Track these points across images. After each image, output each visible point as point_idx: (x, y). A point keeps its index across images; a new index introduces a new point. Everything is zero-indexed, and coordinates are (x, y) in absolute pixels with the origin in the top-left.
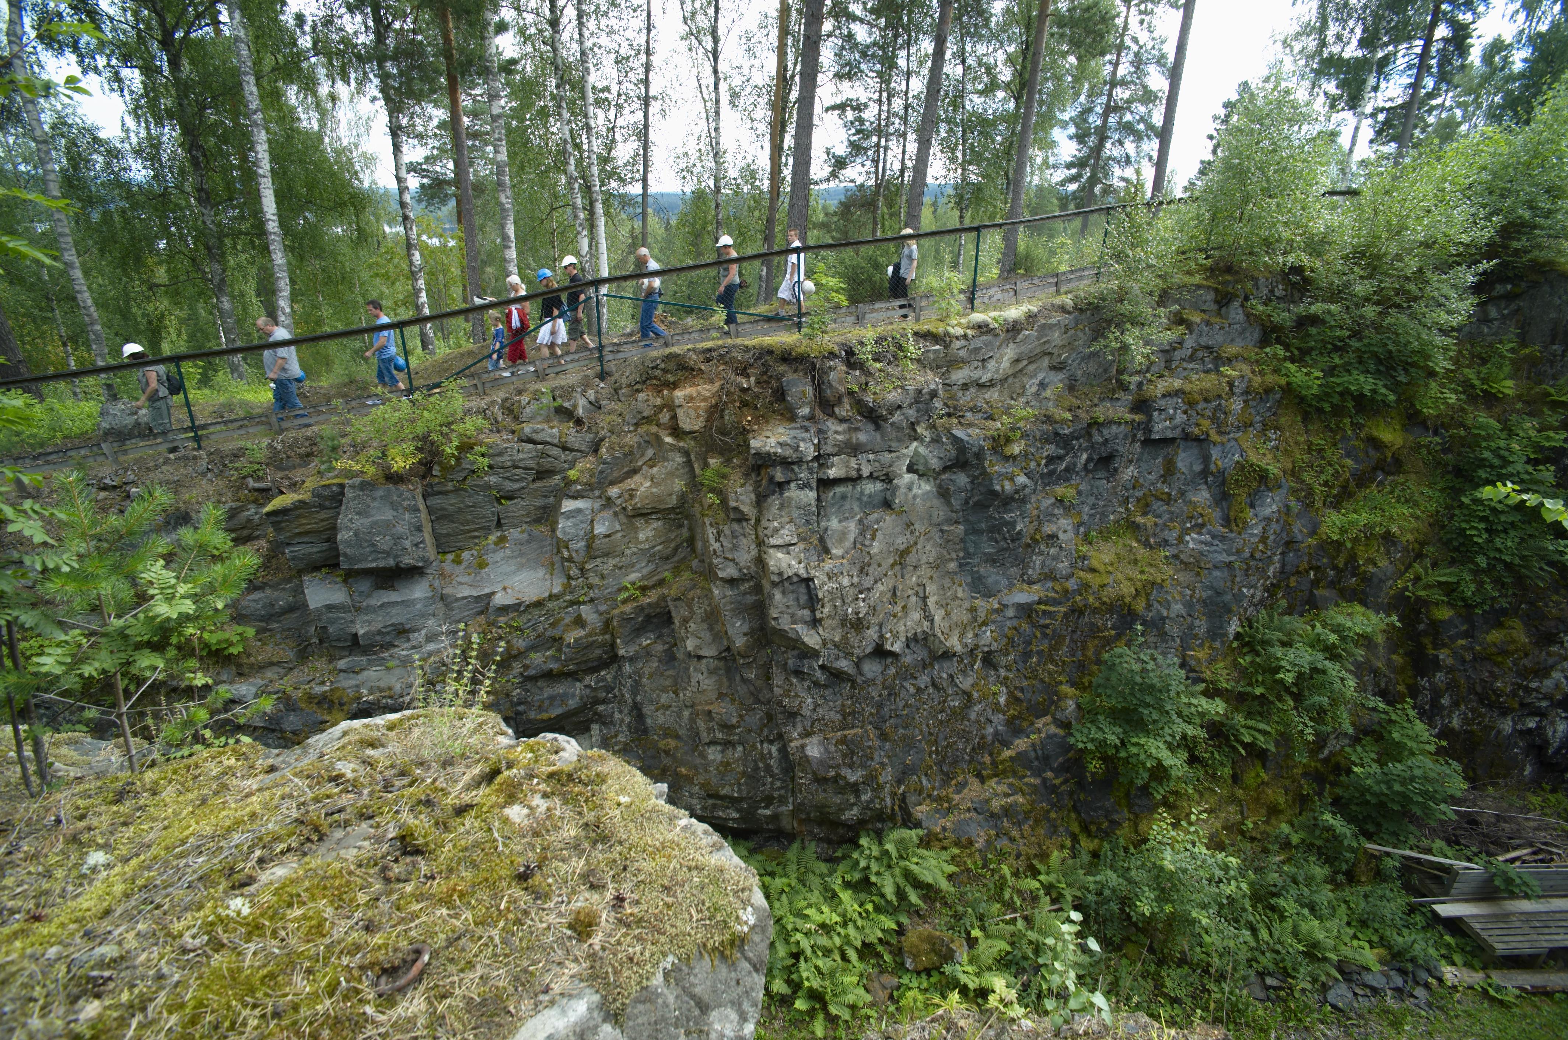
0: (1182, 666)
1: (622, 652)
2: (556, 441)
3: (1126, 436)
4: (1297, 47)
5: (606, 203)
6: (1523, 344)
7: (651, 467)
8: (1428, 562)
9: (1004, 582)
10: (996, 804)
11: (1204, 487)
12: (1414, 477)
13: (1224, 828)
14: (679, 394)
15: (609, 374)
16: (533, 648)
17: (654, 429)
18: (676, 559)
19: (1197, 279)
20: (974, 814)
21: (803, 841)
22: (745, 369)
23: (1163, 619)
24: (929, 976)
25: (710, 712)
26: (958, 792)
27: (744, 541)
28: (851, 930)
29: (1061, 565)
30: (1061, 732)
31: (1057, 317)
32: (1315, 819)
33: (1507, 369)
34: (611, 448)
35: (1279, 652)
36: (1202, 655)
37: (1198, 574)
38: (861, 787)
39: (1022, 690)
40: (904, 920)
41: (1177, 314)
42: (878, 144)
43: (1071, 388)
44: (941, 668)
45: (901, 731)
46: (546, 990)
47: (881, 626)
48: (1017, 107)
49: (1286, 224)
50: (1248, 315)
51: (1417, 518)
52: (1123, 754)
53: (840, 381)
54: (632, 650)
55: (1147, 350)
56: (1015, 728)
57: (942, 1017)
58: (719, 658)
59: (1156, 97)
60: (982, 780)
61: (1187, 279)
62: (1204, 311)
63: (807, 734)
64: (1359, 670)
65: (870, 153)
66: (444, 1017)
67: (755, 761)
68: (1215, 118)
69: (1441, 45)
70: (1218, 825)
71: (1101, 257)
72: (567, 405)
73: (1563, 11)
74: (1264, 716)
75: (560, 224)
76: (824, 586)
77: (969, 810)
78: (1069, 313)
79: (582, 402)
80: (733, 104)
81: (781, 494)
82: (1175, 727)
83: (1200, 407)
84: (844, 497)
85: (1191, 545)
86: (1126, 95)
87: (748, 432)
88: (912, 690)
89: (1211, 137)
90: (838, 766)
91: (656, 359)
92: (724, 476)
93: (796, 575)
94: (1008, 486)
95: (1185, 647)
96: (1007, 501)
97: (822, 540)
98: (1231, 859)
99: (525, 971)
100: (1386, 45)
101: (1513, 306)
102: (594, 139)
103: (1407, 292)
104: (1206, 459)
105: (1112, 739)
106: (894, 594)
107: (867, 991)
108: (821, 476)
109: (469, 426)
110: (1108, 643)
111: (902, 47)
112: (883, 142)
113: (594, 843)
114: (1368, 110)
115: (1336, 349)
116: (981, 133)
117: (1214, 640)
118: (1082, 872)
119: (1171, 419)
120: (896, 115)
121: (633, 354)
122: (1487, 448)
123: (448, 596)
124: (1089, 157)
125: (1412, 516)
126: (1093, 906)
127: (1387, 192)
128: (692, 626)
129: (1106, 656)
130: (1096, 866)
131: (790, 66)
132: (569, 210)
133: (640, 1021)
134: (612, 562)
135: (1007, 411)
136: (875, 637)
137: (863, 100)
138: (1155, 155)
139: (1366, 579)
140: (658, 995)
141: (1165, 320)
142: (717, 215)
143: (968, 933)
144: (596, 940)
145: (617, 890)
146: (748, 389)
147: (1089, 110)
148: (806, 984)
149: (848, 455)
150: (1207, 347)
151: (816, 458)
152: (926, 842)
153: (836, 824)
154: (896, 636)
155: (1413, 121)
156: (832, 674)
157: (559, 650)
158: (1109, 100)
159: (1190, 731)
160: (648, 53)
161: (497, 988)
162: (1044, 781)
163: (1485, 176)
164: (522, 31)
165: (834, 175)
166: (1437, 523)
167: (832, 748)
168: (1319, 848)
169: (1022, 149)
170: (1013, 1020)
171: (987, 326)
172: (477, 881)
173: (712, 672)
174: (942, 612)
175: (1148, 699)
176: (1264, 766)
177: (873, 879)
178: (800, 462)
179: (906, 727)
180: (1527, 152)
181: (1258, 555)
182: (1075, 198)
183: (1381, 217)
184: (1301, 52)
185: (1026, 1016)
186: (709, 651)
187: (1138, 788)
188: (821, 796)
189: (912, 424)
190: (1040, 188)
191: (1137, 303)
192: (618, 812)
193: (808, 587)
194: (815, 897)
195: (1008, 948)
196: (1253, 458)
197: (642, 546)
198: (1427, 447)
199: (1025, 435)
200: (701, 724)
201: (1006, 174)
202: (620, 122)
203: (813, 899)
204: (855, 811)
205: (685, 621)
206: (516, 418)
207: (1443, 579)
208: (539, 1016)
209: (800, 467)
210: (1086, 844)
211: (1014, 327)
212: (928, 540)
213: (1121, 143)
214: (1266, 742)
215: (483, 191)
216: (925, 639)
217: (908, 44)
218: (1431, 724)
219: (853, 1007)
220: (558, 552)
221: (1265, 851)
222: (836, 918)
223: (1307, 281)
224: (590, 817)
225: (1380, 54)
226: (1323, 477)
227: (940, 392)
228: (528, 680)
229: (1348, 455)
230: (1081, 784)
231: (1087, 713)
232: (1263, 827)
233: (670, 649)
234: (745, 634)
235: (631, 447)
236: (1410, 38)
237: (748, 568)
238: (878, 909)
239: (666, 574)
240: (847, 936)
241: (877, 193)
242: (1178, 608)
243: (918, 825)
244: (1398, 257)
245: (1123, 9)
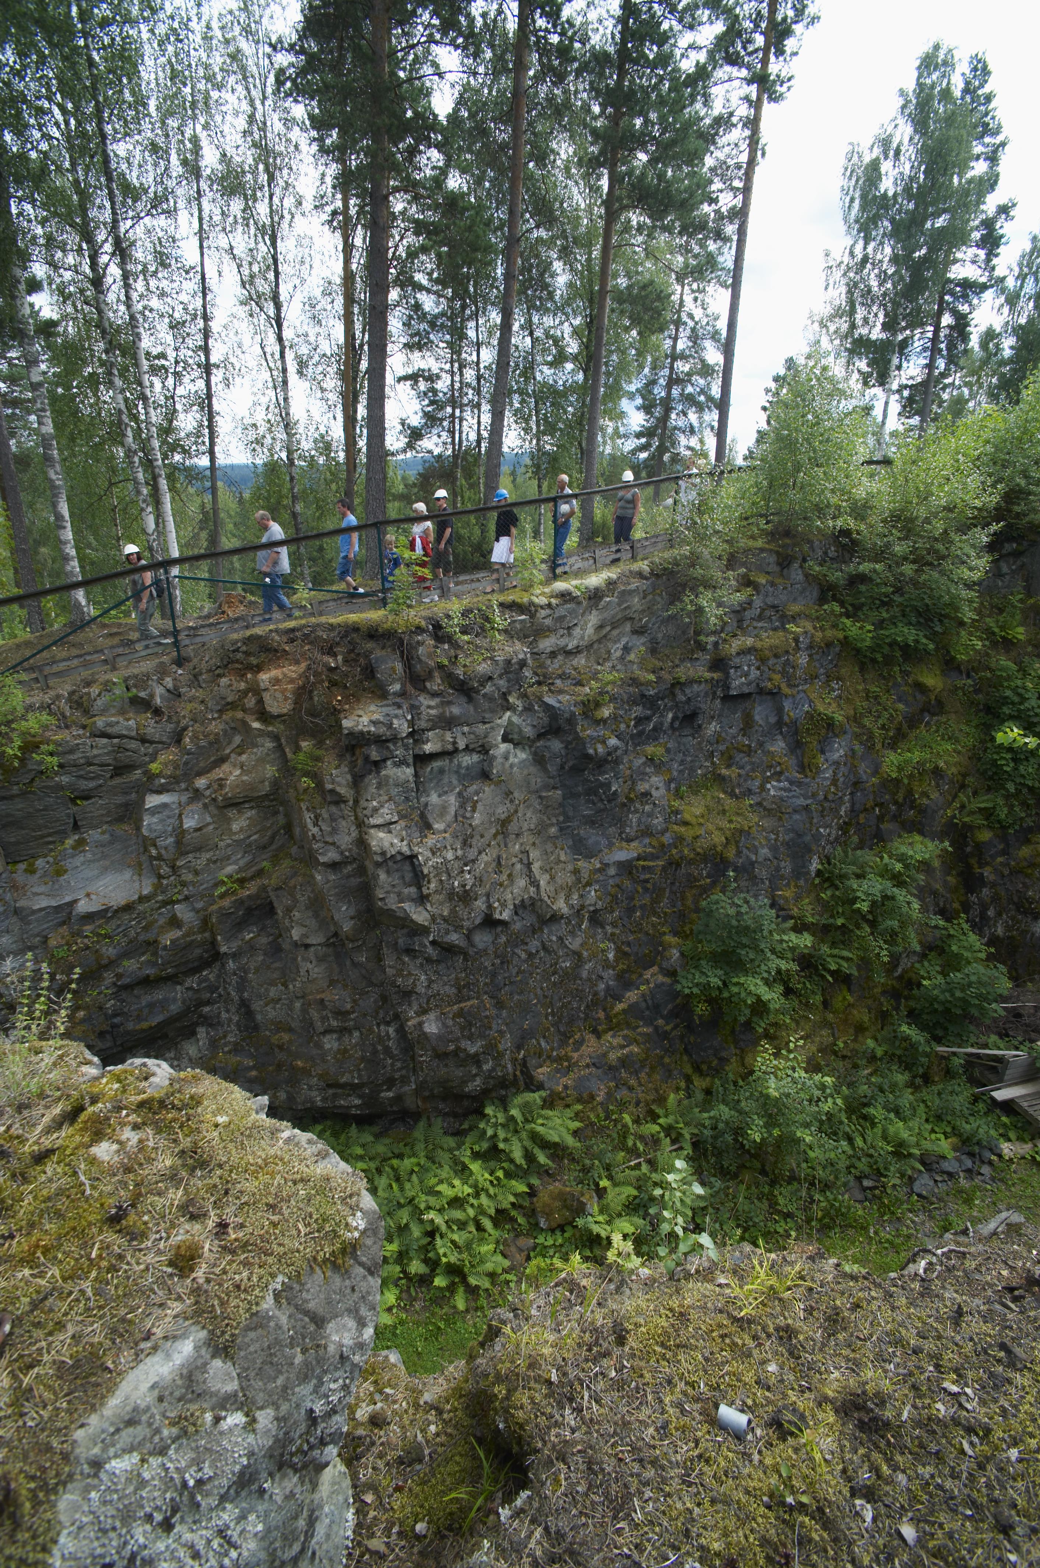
0: (772, 906)
1: (224, 949)
2: (134, 734)
3: (706, 694)
4: (832, 328)
5: (170, 478)
6: (1029, 595)
7: (240, 754)
8: (970, 791)
9: (604, 842)
10: (613, 1056)
11: (779, 737)
12: (953, 716)
13: (819, 1051)
14: (264, 677)
15: (187, 660)
16: (126, 955)
17: (239, 715)
18: (274, 847)
19: (760, 543)
20: (593, 1070)
21: (429, 1118)
22: (331, 648)
23: (752, 864)
24: (563, 1231)
25: (322, 1000)
26: (576, 1050)
27: (344, 823)
28: (484, 1200)
29: (655, 821)
30: (667, 980)
31: (635, 584)
32: (895, 1031)
33: (1018, 617)
34: (195, 738)
35: (854, 884)
36: (788, 894)
37: (780, 819)
38: (482, 1057)
39: (629, 944)
40: (535, 1181)
41: (745, 576)
42: (453, 415)
43: (653, 651)
44: (551, 932)
45: (516, 997)
46: (148, 1336)
47: (488, 895)
48: (586, 379)
49: (833, 491)
50: (807, 576)
51: (959, 753)
52: (726, 995)
53: (430, 656)
54: (234, 945)
55: (720, 612)
56: (625, 982)
57: (564, 1280)
58: (327, 945)
59: (714, 371)
60: (598, 1035)
61: (751, 543)
62: (768, 573)
63: (424, 1011)
64: (923, 893)
65: (445, 423)
66: (31, 1390)
67: (373, 1045)
68: (767, 391)
69: (947, 331)
70: (814, 1049)
71: (672, 524)
72: (142, 694)
73: (1036, 307)
74: (846, 944)
75: (121, 500)
76: (428, 862)
77: (588, 1066)
78: (646, 578)
79: (159, 691)
80: (300, 373)
81: (378, 772)
82: (770, 964)
83: (771, 662)
84: (441, 771)
85: (772, 793)
86: (687, 368)
87: (339, 712)
88: (524, 956)
89: (764, 409)
90: (457, 1040)
91: (237, 641)
92: (318, 759)
93: (399, 853)
94: (600, 749)
95: (773, 888)
96: (600, 764)
97: (423, 816)
98: (827, 1079)
99: (123, 1320)
100: (905, 329)
101: (1019, 563)
102: (151, 410)
103: (936, 551)
104: (780, 710)
105: (715, 981)
106: (499, 863)
107: (505, 1256)
108: (417, 751)
109: (33, 723)
110: (705, 891)
111: (470, 318)
112: (457, 413)
113: (193, 1170)
114: (895, 386)
115: (883, 604)
116: (553, 404)
117: (798, 879)
118: (697, 1110)
119: (746, 675)
120: (468, 385)
121: (211, 638)
122: (1008, 687)
123: (22, 909)
124: (656, 427)
125: (955, 751)
126: (710, 1140)
127: (914, 462)
128: (296, 914)
129: (704, 903)
130: (709, 1103)
131: (358, 334)
132: (130, 486)
133: (252, 1349)
134: (206, 856)
135: (595, 676)
136: (484, 907)
137: (435, 371)
138: (716, 424)
139: (922, 811)
140: (270, 1318)
141: (733, 583)
142: (292, 488)
143: (597, 1185)
144: (200, 1274)
145: (220, 1216)
146: (336, 668)
147: (653, 382)
148: (444, 1260)
149: (443, 728)
150: (774, 607)
151: (411, 735)
152: (549, 1103)
153: (460, 1097)
154: (504, 905)
155: (931, 398)
156: (443, 948)
157: (155, 954)
158: (671, 373)
159: (784, 965)
160: (206, 318)
161: (92, 1345)
162: (656, 1028)
163: (989, 449)
164: (61, 291)
165: (410, 446)
166: (975, 757)
167: (450, 1023)
168: (900, 1057)
169: (592, 421)
170: (632, 1272)
171: (570, 594)
172: (63, 1232)
173: (321, 960)
174: (547, 877)
175: (745, 940)
176: (849, 990)
177: (501, 1146)
178: (395, 739)
179: (521, 993)
180: (1019, 428)
181: (830, 797)
182: (646, 467)
183: (911, 484)
184: (836, 332)
185: (643, 1264)
186: (316, 939)
187: (742, 1025)
188: (443, 1071)
189: (504, 694)
190: (613, 457)
191: (708, 568)
192: (216, 1134)
193: (412, 864)
194: (446, 1171)
195: (635, 1193)
196: (821, 708)
197: (236, 837)
198: (962, 689)
199: (613, 699)
200: (315, 1014)
201: (580, 444)
202: (180, 391)
203: (444, 1175)
204: (478, 1081)
205: (289, 910)
206: (86, 712)
207: (982, 805)
208: (141, 1366)
209: (395, 744)
210: (699, 1083)
211: (596, 594)
212: (528, 807)
213: (685, 414)
214: (849, 968)
215: (29, 465)
216: (533, 904)
217: (475, 316)
218: (981, 935)
219: (492, 1275)
220: (146, 850)
221: (856, 1066)
222: (468, 1190)
223: (854, 542)
224: (186, 1143)
225: (900, 337)
226: (880, 722)
227: (529, 661)
228: (123, 989)
229: (900, 700)
230: (690, 1028)
231: (690, 960)
232: (852, 1045)
233: (274, 940)
234: (352, 918)
235: (217, 734)
236: (922, 325)
237: (350, 850)
238: (508, 1175)
239: (265, 863)
240: (480, 1206)
241: (455, 464)
242: (765, 852)
243: (540, 1087)
244: (927, 521)
245: (679, 288)
